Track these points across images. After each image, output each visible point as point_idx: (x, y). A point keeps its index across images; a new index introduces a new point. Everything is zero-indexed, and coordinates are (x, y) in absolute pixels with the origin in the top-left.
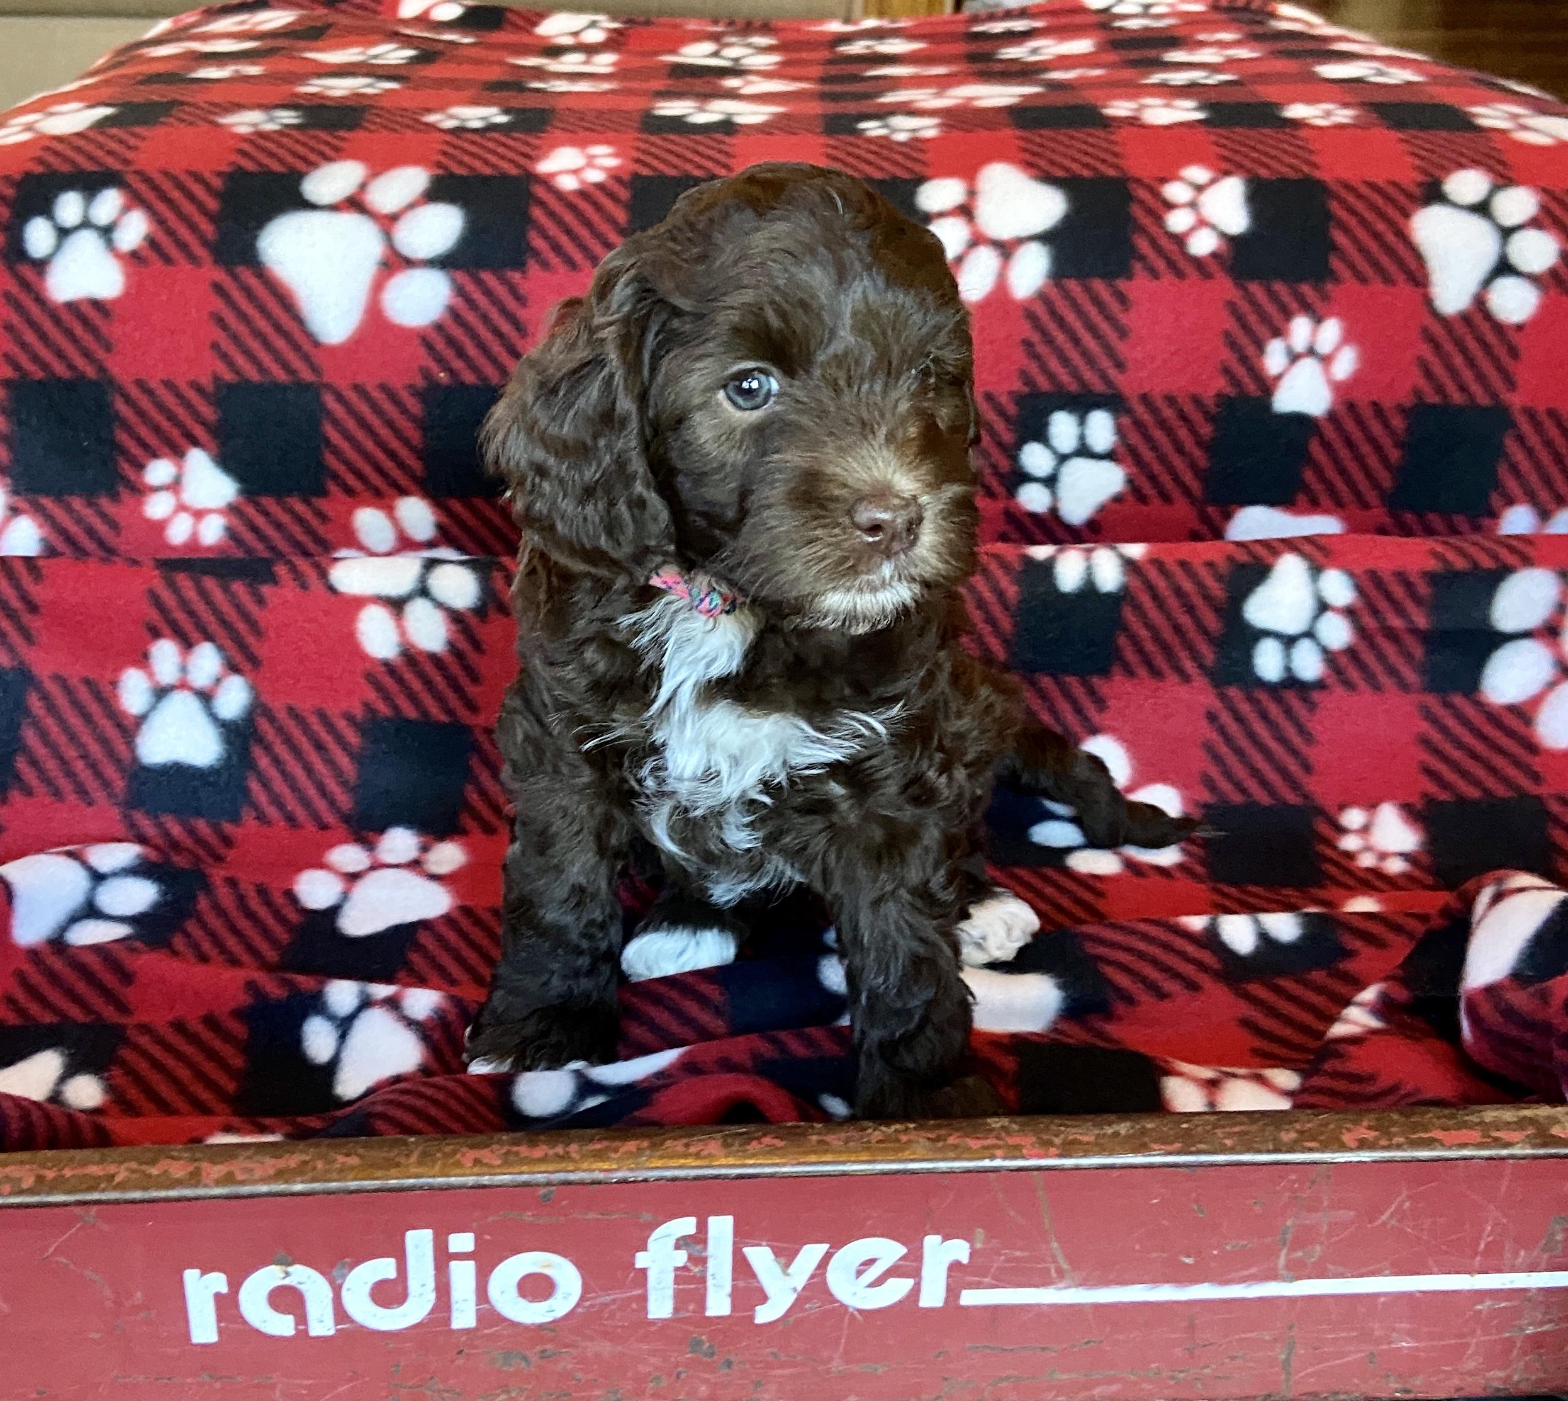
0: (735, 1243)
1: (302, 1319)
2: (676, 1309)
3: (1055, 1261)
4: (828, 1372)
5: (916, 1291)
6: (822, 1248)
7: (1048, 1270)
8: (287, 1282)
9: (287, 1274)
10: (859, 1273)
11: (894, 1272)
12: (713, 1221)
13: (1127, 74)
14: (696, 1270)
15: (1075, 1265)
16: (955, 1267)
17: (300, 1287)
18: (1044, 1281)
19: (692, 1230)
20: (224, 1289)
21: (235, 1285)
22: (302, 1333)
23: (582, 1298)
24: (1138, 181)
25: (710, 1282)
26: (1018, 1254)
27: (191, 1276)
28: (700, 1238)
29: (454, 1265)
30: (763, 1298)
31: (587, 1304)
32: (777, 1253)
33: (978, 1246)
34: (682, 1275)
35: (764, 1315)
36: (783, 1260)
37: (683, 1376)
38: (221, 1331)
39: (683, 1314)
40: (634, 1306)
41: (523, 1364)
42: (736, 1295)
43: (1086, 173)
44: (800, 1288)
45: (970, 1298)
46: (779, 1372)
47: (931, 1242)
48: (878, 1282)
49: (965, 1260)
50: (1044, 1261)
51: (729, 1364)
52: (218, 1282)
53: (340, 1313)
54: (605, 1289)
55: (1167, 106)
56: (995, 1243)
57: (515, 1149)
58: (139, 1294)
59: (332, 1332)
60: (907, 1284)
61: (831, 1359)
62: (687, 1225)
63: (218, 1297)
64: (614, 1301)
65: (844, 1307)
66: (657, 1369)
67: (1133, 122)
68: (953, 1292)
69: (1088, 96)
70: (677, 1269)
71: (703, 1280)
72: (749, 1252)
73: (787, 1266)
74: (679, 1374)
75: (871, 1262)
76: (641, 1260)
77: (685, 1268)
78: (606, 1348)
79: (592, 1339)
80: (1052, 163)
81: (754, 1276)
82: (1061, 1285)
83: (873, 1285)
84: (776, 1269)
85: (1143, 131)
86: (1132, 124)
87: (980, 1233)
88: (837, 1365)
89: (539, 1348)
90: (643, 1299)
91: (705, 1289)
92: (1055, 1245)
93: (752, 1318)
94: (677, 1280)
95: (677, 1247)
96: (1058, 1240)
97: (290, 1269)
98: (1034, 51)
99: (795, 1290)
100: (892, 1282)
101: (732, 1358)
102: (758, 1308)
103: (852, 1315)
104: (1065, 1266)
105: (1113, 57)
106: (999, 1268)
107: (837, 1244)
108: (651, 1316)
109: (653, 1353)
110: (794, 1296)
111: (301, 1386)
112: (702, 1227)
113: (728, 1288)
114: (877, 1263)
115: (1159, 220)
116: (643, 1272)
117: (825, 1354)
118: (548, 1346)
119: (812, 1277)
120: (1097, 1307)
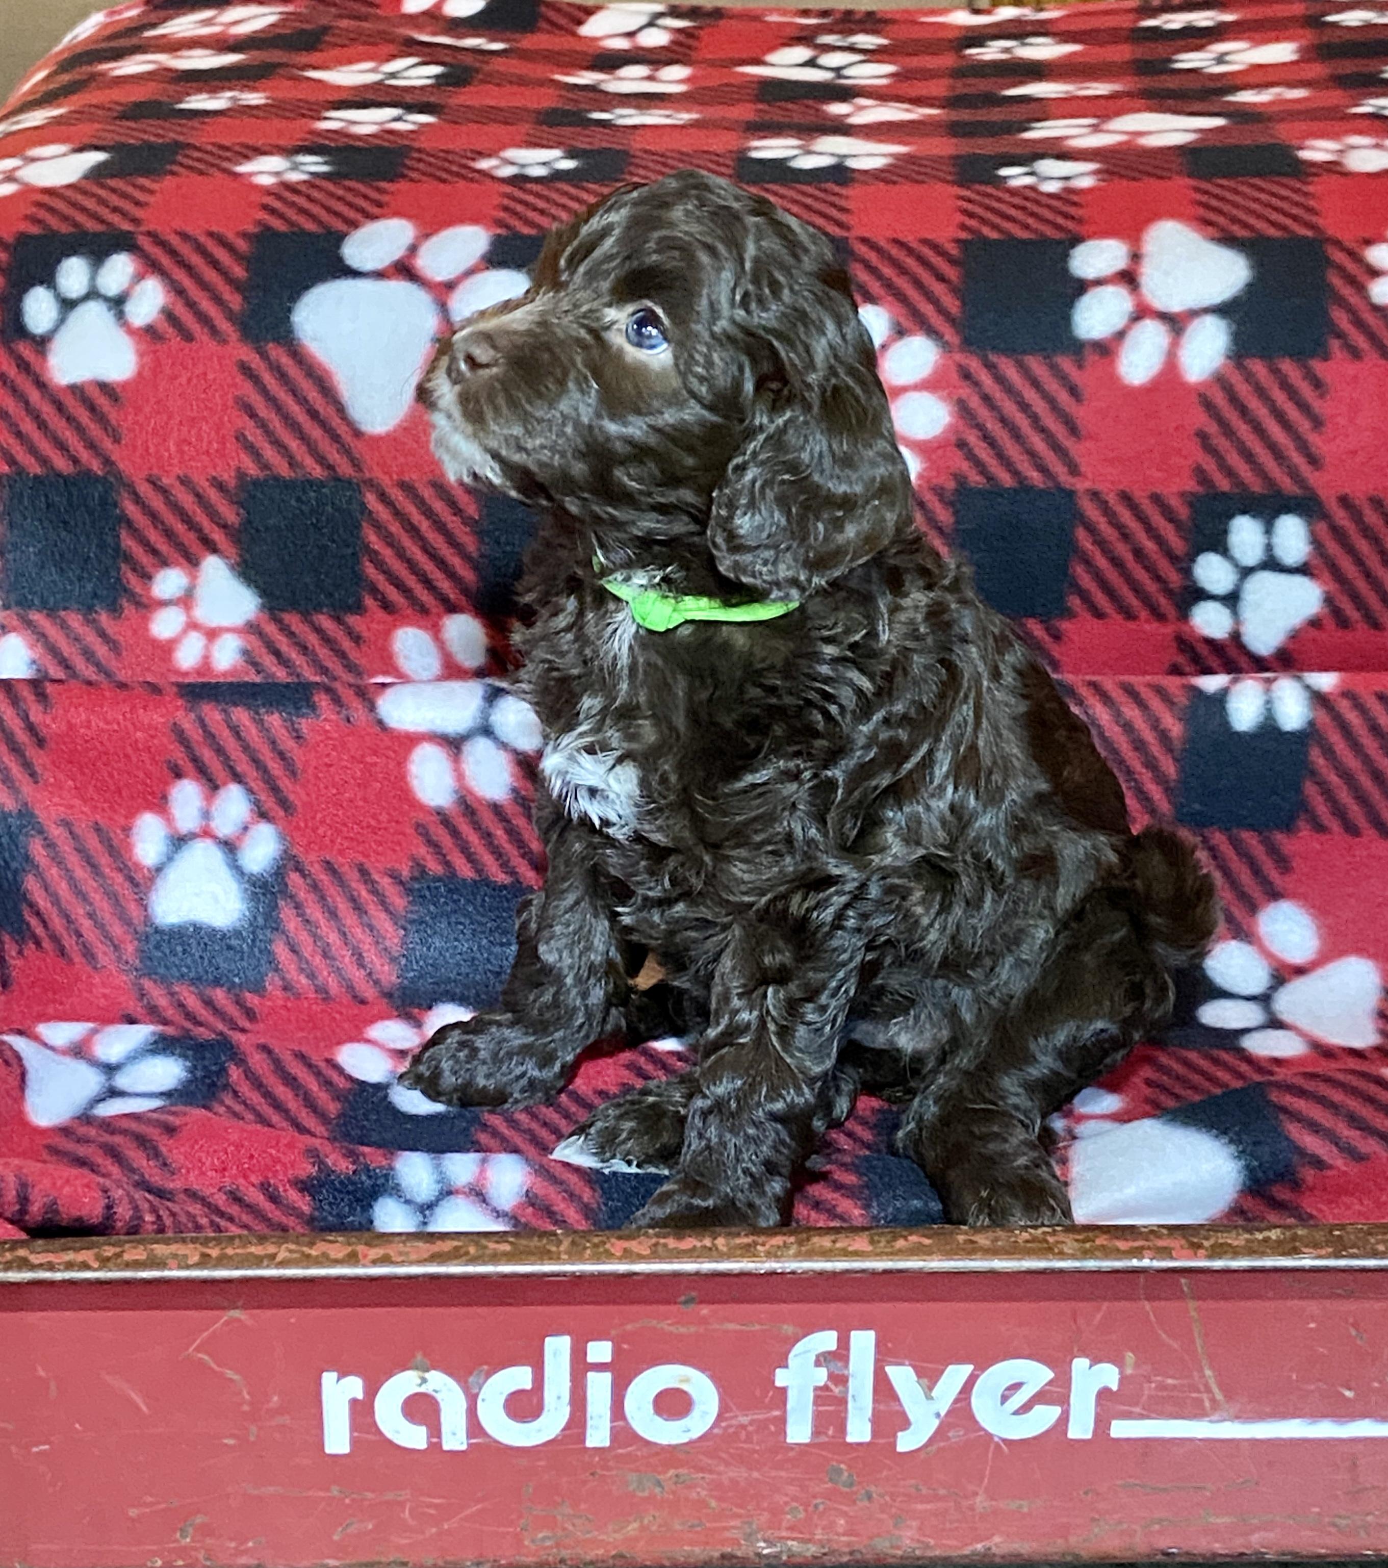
0: (877, 1361)
1: (435, 1430)
2: (816, 1433)
3: (1209, 1390)
4: (972, 1508)
5: (1063, 1421)
6: (968, 1369)
7: (1201, 1401)
8: (423, 1389)
9: (424, 1380)
10: (1004, 1399)
11: (1041, 1398)
12: (854, 1335)
13: (1334, 97)
14: (837, 1390)
15: (1230, 1394)
16: (1104, 1394)
17: (438, 1397)
18: (1197, 1412)
19: (833, 1346)
20: (360, 1396)
21: (372, 1391)
22: (435, 1446)
23: (720, 1417)
24: (1338, 243)
25: (851, 1405)
26: (1170, 1381)
27: (329, 1378)
28: (842, 1354)
29: (591, 1375)
30: (905, 1423)
31: (723, 1424)
32: (920, 1373)
33: (1129, 1371)
34: (822, 1396)
35: (906, 1442)
36: (925, 1381)
37: (821, 1507)
38: (354, 1442)
39: (823, 1439)
40: (772, 1428)
41: (658, 1490)
42: (877, 1420)
43: (1272, 232)
44: (943, 1413)
45: (1121, 1429)
46: (920, 1507)
47: (1080, 1365)
48: (1026, 1408)
49: (1115, 1388)
50: (1199, 1391)
51: (870, 1497)
52: (354, 1386)
53: (474, 1426)
54: (745, 1408)
55: (1377, 146)
56: (1147, 1368)
57: (662, 1241)
58: (276, 1398)
59: (464, 1447)
60: (1054, 1412)
61: (976, 1494)
62: (827, 1340)
63: (354, 1402)
64: (752, 1423)
65: (990, 1436)
66: (795, 1499)
67: (1333, 168)
68: (1102, 1423)
69: (1283, 132)
70: (816, 1389)
71: (842, 1402)
72: (892, 1371)
73: (931, 1388)
74: (816, 1506)
75: (1017, 1386)
76: (781, 1378)
77: (826, 1388)
78: (739, 1473)
79: (727, 1464)
80: (1234, 220)
81: (895, 1398)
82: (1213, 1418)
83: (1016, 1413)
84: (919, 1391)
85: (1342, 180)
86: (1329, 171)
87: (1130, 1357)
88: (981, 1502)
89: (672, 1472)
90: (782, 1422)
91: (846, 1410)
92: (1208, 1373)
93: (894, 1445)
94: (815, 1403)
95: (818, 1363)
96: (1212, 1367)
97: (427, 1375)
98: (1220, 59)
99: (938, 1415)
100: (1038, 1409)
101: (872, 1488)
102: (900, 1434)
103: (997, 1445)
104: (1219, 1396)
105: (1317, 70)
106: (1150, 1397)
107: (982, 1365)
108: (790, 1440)
109: (791, 1482)
110: (936, 1423)
111: (430, 1506)
112: (844, 1343)
113: (869, 1413)
114: (1024, 1387)
115: (1361, 289)
116: (784, 1391)
117: (971, 1488)
118: (681, 1471)
119: (956, 1401)
120: (1254, 1443)
